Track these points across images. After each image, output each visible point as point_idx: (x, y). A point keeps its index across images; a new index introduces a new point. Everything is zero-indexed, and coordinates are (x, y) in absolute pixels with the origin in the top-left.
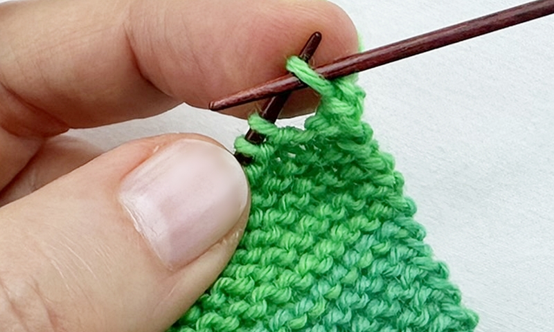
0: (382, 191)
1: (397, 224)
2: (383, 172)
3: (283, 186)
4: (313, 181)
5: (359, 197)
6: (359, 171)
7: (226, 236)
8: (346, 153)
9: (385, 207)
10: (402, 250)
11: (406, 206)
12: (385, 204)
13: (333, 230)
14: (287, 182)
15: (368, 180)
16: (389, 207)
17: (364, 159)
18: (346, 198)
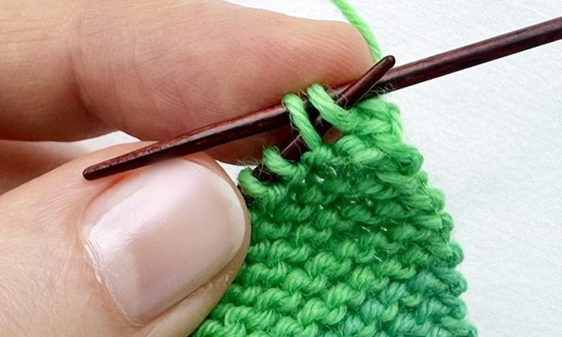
0: (424, 235)
1: (436, 275)
2: (430, 212)
3: (302, 216)
4: (339, 214)
5: (395, 239)
6: (399, 208)
7: (214, 278)
8: (386, 186)
9: (425, 254)
10: (435, 306)
11: (452, 255)
12: (426, 251)
13: (356, 273)
14: (308, 211)
15: (410, 221)
16: (430, 254)
17: (409, 195)
18: (378, 238)
